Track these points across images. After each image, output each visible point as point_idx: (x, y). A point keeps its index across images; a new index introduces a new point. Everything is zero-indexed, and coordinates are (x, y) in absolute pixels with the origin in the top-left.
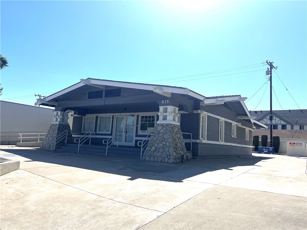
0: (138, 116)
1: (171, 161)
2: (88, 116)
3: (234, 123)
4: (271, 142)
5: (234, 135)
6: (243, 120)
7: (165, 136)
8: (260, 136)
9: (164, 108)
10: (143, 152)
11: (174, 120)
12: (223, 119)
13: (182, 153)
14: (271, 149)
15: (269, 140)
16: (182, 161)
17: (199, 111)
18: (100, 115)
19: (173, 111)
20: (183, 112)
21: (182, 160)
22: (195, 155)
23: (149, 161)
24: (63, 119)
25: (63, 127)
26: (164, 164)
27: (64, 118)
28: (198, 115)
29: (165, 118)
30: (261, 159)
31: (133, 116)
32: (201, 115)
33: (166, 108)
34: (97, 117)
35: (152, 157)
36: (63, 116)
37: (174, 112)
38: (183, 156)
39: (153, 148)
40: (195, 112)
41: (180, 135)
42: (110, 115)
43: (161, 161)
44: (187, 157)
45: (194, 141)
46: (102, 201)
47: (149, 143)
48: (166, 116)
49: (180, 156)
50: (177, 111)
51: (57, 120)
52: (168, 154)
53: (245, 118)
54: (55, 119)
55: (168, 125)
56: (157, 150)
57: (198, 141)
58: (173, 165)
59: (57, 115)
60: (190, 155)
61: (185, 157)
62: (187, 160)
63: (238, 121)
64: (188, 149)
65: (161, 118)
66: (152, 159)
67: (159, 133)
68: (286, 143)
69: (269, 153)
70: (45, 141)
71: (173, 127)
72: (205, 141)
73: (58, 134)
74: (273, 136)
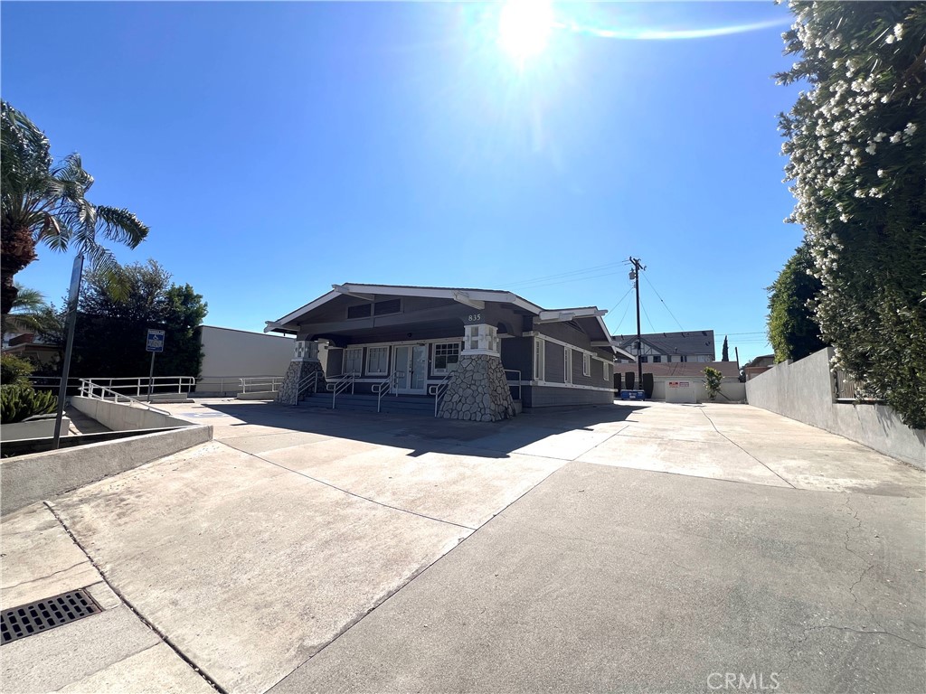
0: (431, 345)
1: (487, 418)
2: (351, 347)
3: (587, 353)
4: (640, 382)
5: (587, 373)
6: (600, 347)
7: (476, 376)
8: (623, 375)
9: (472, 328)
10: (439, 404)
11: (491, 348)
12: (569, 346)
13: (505, 403)
14: (641, 392)
15: (637, 380)
16: (506, 418)
17: (532, 334)
18: (371, 346)
19: (488, 333)
20: (506, 336)
21: (506, 416)
22: (526, 405)
23: (450, 419)
24: (309, 354)
25: (310, 366)
26: (476, 424)
27: (312, 352)
28: (531, 339)
29: (475, 346)
30: (631, 409)
31: (423, 345)
32: (536, 340)
33: (477, 329)
34: (365, 349)
35: (454, 412)
36: (310, 348)
37: (491, 335)
38: (507, 409)
39: (456, 398)
40: (525, 335)
41: (501, 374)
42: (387, 345)
43: (470, 420)
44: (514, 411)
45: (524, 383)
46: (350, 505)
47: (449, 388)
48: (477, 342)
49: (502, 409)
50: (495, 334)
51: (299, 356)
52: (481, 406)
53: (603, 344)
54: (296, 354)
55: (479, 357)
56: (463, 401)
57: (531, 383)
58: (491, 424)
59: (300, 347)
60: (517, 406)
61: (510, 410)
62: (514, 415)
63: (593, 350)
64: (515, 397)
65: (467, 345)
66: (454, 416)
67: (466, 370)
68: (662, 383)
69: (637, 399)
70: (282, 389)
71: (489, 359)
72: (542, 383)
73: (301, 377)
74: (643, 373)
